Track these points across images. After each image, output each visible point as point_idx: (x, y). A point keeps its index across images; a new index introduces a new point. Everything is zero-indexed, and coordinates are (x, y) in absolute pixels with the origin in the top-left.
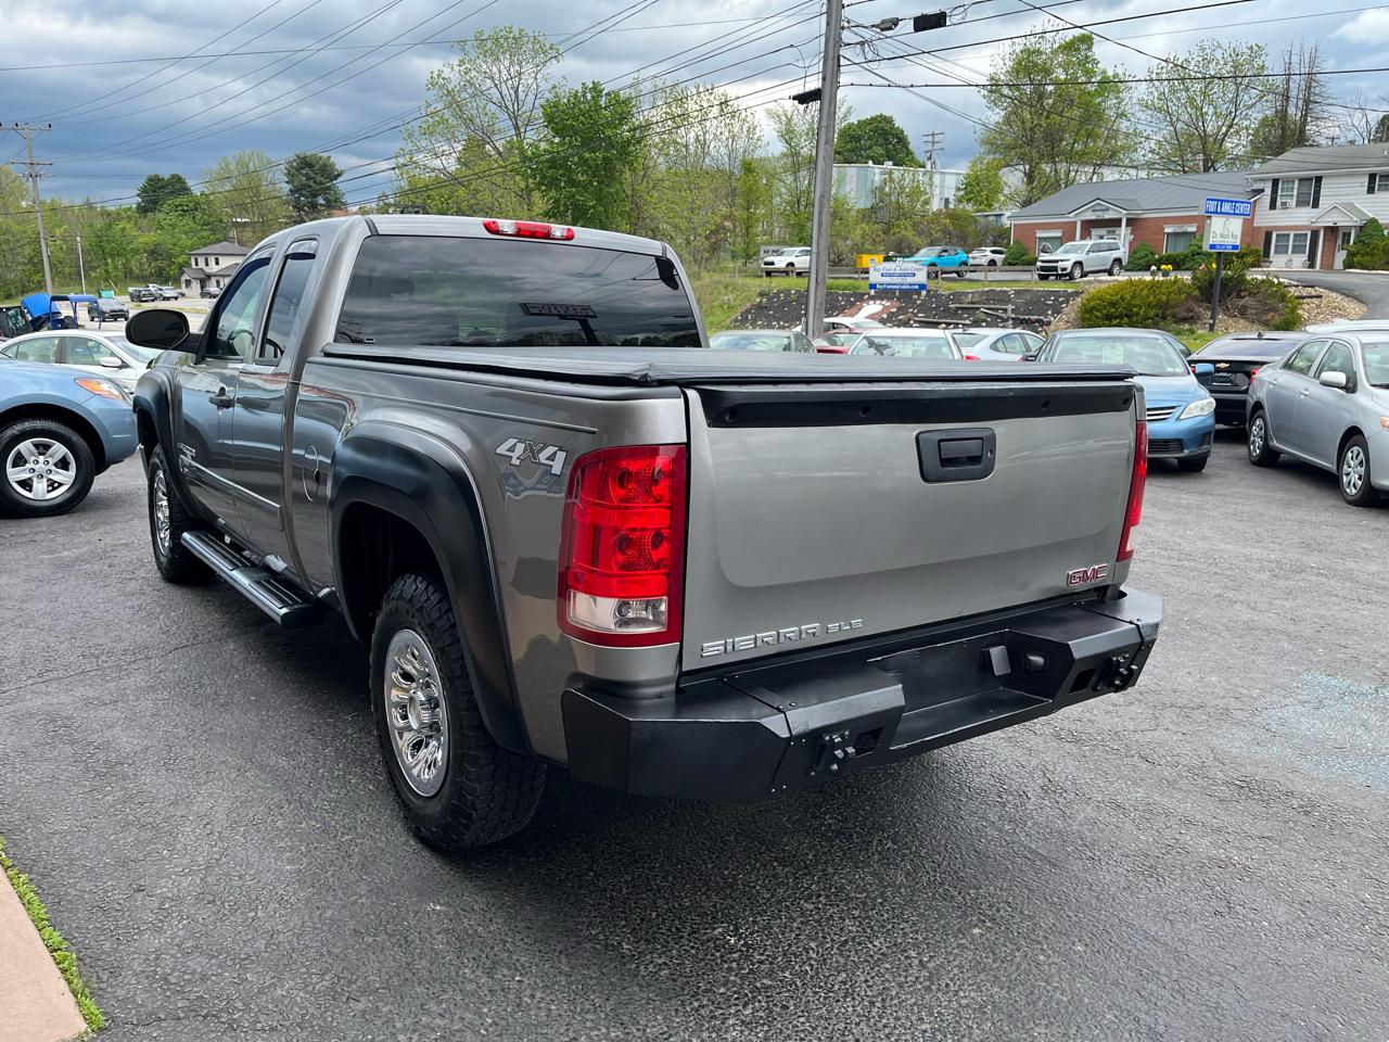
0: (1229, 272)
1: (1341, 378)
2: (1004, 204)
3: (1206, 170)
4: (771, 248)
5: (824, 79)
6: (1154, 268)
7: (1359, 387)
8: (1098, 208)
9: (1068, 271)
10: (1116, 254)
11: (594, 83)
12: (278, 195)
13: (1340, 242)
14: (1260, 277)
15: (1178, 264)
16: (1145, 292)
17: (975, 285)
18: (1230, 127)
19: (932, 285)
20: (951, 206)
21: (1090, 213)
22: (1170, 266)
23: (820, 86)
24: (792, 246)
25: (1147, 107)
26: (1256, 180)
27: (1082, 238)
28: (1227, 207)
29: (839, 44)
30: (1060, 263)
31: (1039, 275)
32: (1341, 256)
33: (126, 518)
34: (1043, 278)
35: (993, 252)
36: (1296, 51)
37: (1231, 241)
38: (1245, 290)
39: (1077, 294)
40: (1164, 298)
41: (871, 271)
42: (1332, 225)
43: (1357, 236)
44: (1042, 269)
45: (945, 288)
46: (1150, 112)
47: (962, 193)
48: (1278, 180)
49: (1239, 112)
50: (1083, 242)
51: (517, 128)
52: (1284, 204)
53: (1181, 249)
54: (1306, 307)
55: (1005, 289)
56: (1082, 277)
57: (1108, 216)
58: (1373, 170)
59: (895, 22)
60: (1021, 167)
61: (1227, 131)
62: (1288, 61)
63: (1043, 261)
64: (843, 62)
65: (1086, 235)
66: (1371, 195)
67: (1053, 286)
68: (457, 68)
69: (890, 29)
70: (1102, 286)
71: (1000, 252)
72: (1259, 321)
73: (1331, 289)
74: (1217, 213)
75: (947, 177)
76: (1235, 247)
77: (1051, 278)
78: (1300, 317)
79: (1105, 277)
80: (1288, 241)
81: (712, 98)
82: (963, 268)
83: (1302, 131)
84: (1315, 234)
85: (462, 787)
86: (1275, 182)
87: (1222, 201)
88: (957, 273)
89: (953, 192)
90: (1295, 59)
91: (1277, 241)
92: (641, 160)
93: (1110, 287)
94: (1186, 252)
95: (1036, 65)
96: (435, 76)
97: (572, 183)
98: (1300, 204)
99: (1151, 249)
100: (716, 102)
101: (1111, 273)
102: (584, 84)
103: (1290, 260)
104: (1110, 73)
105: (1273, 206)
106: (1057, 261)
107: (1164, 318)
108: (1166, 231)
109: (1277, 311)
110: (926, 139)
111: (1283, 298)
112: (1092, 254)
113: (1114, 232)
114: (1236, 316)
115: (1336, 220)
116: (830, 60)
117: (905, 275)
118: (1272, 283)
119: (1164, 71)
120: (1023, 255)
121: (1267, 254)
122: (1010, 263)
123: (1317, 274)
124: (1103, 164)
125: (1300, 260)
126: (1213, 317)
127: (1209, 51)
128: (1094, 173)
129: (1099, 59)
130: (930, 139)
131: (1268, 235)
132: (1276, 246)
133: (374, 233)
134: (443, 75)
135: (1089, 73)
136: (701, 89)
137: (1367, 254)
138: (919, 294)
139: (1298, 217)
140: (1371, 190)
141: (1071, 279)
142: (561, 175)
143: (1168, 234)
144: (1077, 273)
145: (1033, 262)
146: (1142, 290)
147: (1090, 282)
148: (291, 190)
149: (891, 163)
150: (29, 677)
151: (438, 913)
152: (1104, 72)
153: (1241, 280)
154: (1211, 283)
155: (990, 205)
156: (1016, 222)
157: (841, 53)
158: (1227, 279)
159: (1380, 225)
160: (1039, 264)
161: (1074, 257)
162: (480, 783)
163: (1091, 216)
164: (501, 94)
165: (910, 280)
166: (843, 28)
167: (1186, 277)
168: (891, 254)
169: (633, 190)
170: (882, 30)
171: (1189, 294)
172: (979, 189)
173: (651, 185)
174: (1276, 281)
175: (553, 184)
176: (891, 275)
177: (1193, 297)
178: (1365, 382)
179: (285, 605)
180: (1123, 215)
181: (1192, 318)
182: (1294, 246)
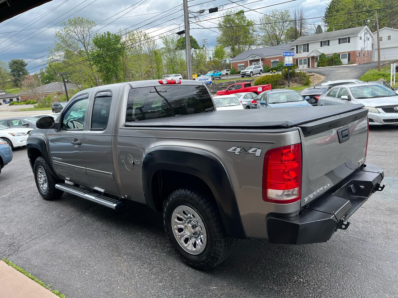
0: (291, 71)
1: (346, 97)
2: (226, 57)
3: (278, 44)
4: (166, 75)
5: (185, 28)
6: (271, 71)
7: (352, 99)
8: (253, 56)
9: (249, 74)
10: (261, 69)
11: (107, 32)
12: (7, 73)
13: (315, 60)
14: (298, 72)
15: (276, 69)
16: (271, 78)
17: (225, 80)
18: (282, 32)
19: (213, 82)
20: (212, 59)
21: (251, 58)
22: (275, 71)
23: (184, 29)
24: (171, 74)
25: (261, 29)
26: (292, 46)
27: (250, 65)
28: (288, 54)
29: (188, 18)
30: (247, 72)
31: (242, 76)
32: (316, 64)
33: (15, 181)
34: (243, 77)
35: (227, 71)
36: (297, 11)
37: (290, 63)
38: (295, 75)
39: (253, 80)
40: (275, 79)
41: (196, 79)
42: (313, 56)
43: (319, 58)
44: (242, 74)
45: (217, 82)
46: (262, 30)
47: (214, 55)
48: (297, 45)
49: (284, 28)
50: (251, 66)
51: (85, 46)
52: (300, 52)
53: (276, 66)
54: (311, 78)
55: (233, 81)
56: (253, 76)
57: (256, 58)
58: (321, 40)
59: (204, 11)
60: (230, 47)
61: (282, 34)
62: (295, 13)
63: (242, 72)
64: (190, 22)
65: (251, 64)
66: (322, 47)
67: (246, 79)
68: (64, 30)
69: (202, 13)
70: (259, 78)
71: (229, 71)
72: (300, 83)
73: (316, 73)
74: (286, 56)
75: (209, 51)
76: (292, 64)
77: (245, 77)
78: (310, 81)
79: (259, 75)
80: (302, 61)
81: (141, 34)
82: (220, 76)
83: (301, 32)
84: (309, 59)
85: (215, 250)
86: (297, 46)
87: (287, 52)
88: (219, 78)
89: (212, 55)
90: (297, 13)
91: (299, 62)
92: (125, 53)
93: (261, 78)
94: (277, 66)
95: (230, 19)
96: (57, 33)
97: (105, 61)
98: (304, 51)
99: (268, 66)
100: (143, 35)
101: (260, 74)
102: (105, 33)
103: (304, 66)
104: (249, 20)
105: (297, 52)
106: (246, 72)
107: (277, 85)
108: (271, 61)
109: (304, 80)
110: (203, 41)
111: (305, 76)
112: (255, 69)
113: (258, 63)
114: (294, 82)
115: (313, 55)
116: (186, 22)
117: (205, 80)
118: (302, 73)
119: (264, 19)
120: (235, 71)
121: (297, 65)
122: (232, 74)
123: (311, 69)
124: (251, 45)
125: (306, 66)
126: (289, 83)
127: (275, 13)
128: (249, 47)
129: (246, 17)
130: (204, 41)
131: (297, 60)
132: (299, 63)
133: (132, 88)
134: (60, 33)
135: (244, 21)
136: (138, 32)
137: (322, 62)
138: (210, 85)
139: (304, 55)
140: (321, 46)
141: (250, 76)
142: (102, 60)
143: (272, 62)
144: (251, 75)
145: (239, 73)
146: (270, 78)
147: (255, 77)
148: (11, 71)
149: (193, 48)
150: (27, 239)
151: (216, 289)
152: (248, 20)
153: (294, 73)
154: (287, 74)
155: (222, 58)
156: (232, 62)
157: (189, 20)
158: (291, 73)
159: (325, 55)
160: (241, 73)
161: (250, 71)
162: (221, 248)
163: (251, 59)
164: (78, 37)
165: (207, 81)
166: (189, 13)
167: (280, 73)
168: (199, 74)
169: (123, 62)
170: (200, 13)
171: (282, 78)
172: (219, 54)
173: (128, 60)
174: (302, 72)
175: (99, 62)
176: (201, 80)
177: (283, 79)
178: (353, 98)
179: (115, 203)
180: (260, 58)
181: (283, 84)
182: (304, 62)
